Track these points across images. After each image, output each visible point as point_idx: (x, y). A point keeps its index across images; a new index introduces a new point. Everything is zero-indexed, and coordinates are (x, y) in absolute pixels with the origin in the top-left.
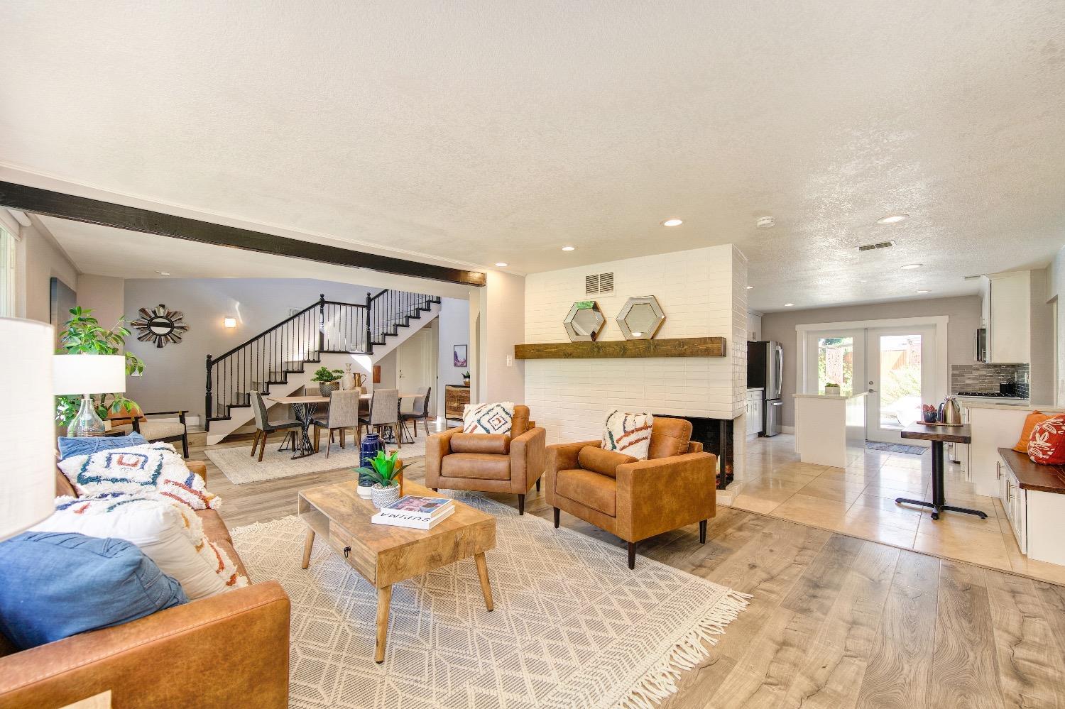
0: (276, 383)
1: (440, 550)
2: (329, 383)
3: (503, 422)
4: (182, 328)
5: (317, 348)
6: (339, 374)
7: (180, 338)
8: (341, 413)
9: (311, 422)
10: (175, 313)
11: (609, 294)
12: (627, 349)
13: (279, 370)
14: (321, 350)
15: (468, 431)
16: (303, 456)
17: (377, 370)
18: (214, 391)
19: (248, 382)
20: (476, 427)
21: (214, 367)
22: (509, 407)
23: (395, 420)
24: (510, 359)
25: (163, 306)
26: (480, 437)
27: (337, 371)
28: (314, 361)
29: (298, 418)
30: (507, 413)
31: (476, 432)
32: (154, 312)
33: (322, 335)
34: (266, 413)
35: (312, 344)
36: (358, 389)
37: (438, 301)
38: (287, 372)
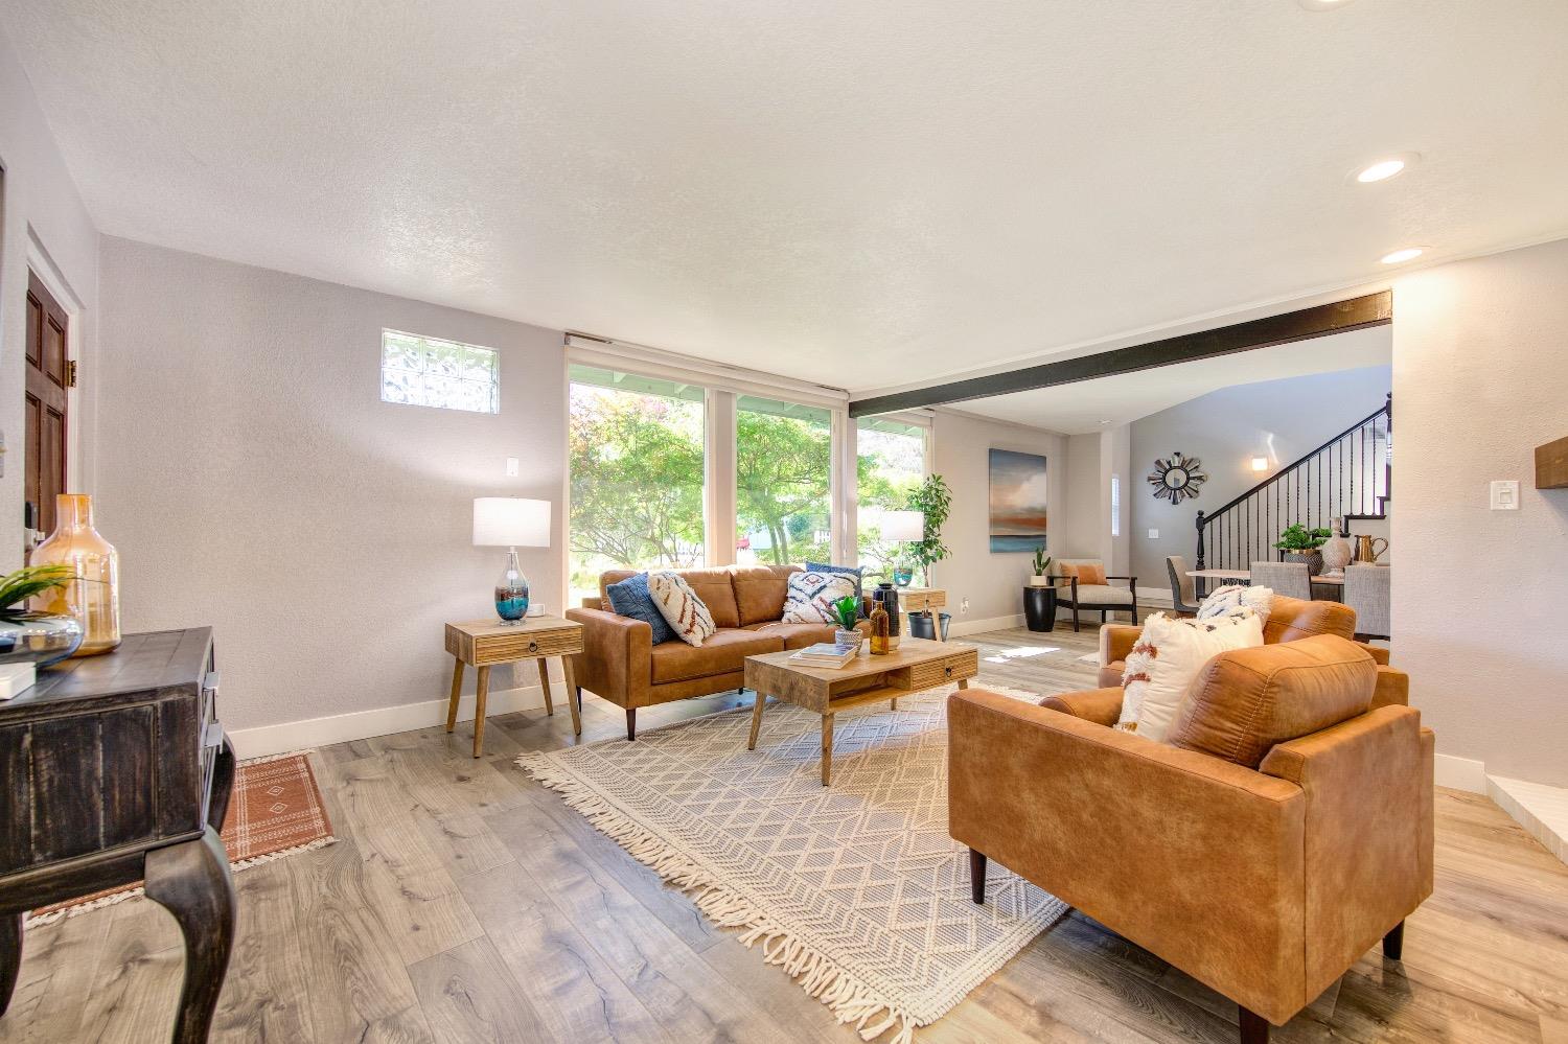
2: (1299, 551)
4: (1200, 478)
6: (1323, 537)
7: (1197, 492)
10: (1192, 460)
25: (1178, 454)
32: (1169, 463)
35: (1368, 486)
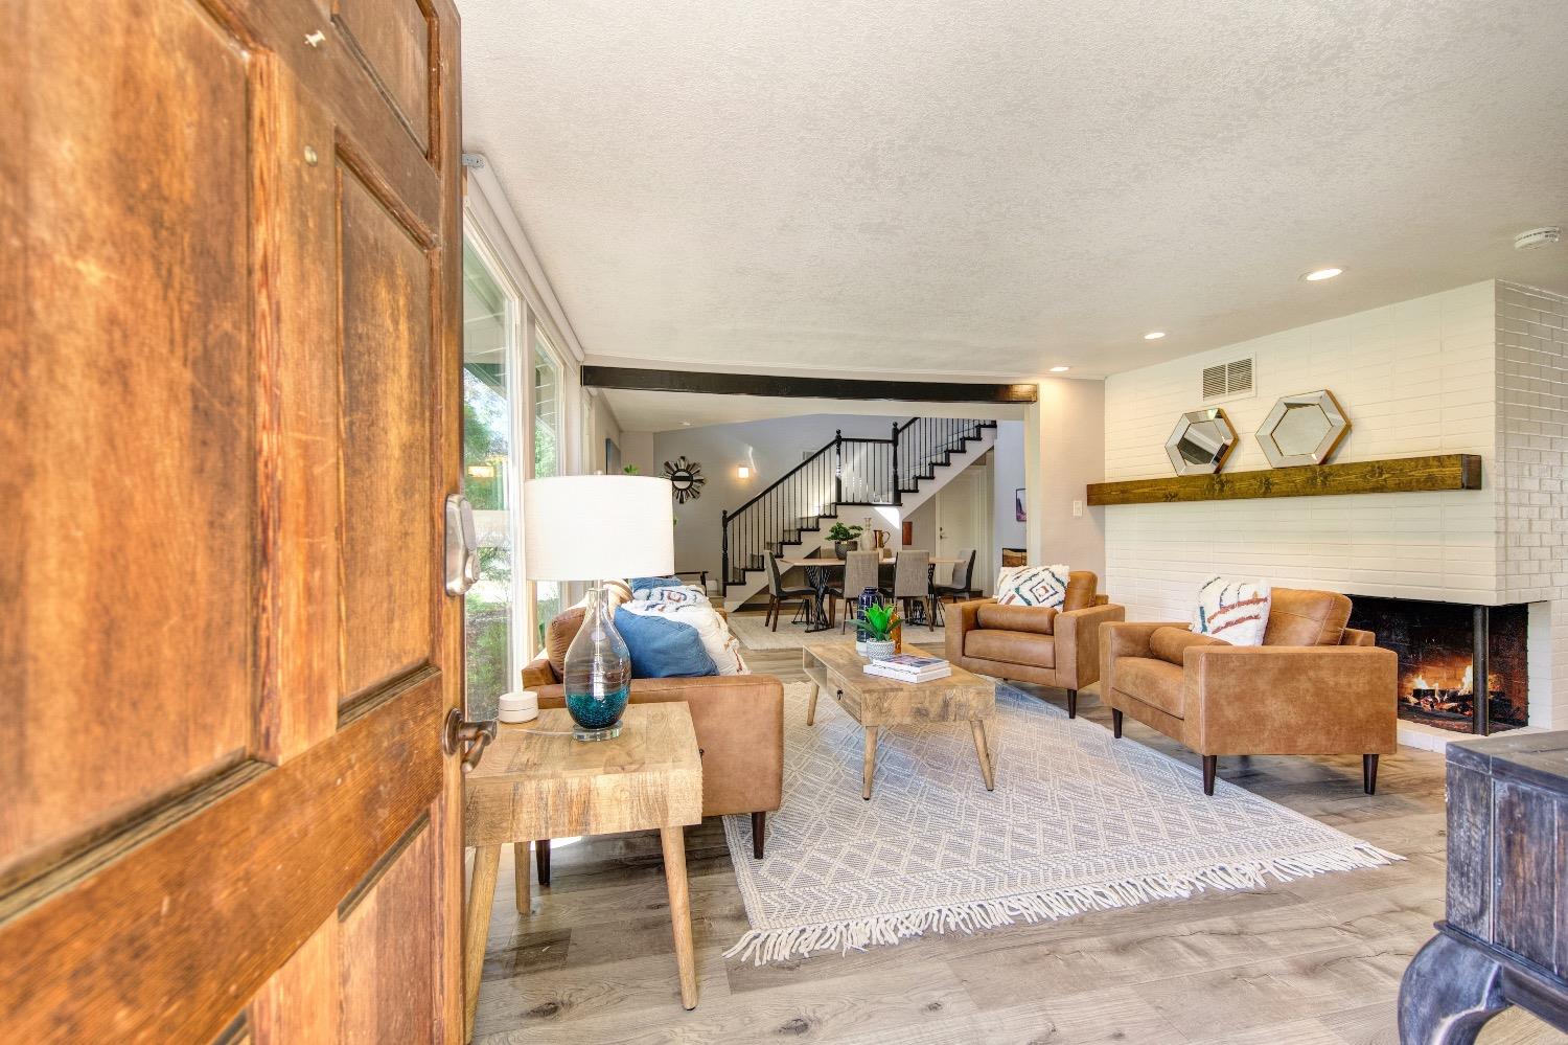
0: (790, 543)
1: (927, 704)
2: (846, 542)
3: (1052, 592)
4: (701, 481)
5: (834, 500)
6: (856, 531)
7: (699, 493)
8: (858, 580)
9: (826, 591)
10: (692, 465)
11: (1244, 394)
12: (1273, 484)
13: (792, 528)
14: (839, 502)
15: (1003, 603)
16: (817, 630)
17: (908, 527)
18: (729, 552)
19: (762, 544)
20: (1012, 598)
21: (730, 523)
22: (1062, 571)
23: (925, 592)
24: (1079, 506)
25: (683, 458)
26: (1017, 610)
27: (853, 528)
28: (830, 517)
29: (812, 585)
30: (1058, 580)
31: (1013, 603)
32: (676, 466)
33: (839, 482)
34: (780, 579)
35: (830, 495)
36: (880, 551)
37: (993, 425)
38: (801, 530)
